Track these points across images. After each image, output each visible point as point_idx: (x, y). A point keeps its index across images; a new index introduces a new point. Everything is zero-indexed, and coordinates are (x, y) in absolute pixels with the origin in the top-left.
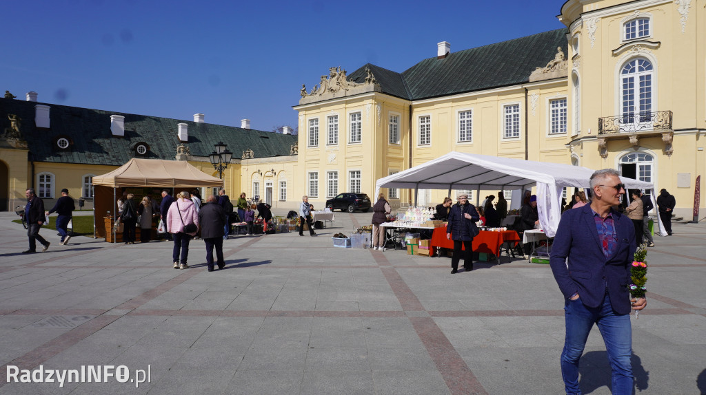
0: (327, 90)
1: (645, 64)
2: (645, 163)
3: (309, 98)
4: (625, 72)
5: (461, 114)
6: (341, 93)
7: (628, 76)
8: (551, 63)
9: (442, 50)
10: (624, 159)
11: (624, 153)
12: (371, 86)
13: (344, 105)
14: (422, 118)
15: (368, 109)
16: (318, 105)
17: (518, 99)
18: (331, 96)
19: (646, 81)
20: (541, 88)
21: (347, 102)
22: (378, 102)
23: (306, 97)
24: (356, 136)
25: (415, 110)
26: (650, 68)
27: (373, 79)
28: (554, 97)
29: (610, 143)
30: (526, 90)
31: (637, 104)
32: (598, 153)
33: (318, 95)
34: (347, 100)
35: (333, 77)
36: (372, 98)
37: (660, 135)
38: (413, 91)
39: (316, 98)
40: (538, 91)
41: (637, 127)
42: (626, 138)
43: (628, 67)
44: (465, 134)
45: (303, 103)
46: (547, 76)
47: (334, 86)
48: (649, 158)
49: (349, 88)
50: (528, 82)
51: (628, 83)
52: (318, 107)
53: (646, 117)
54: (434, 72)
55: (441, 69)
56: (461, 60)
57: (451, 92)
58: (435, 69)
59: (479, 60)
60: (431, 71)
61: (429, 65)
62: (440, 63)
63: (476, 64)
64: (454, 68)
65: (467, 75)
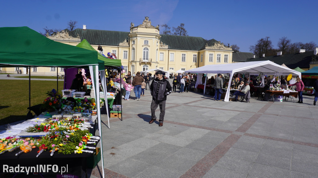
1: (147, 49)
2: (147, 67)
4: (144, 50)
6: (67, 39)
7: (144, 51)
8: (124, 42)
10: (143, 66)
11: (144, 65)
12: (80, 40)
17: (116, 49)
18: (62, 39)
19: (147, 52)
20: (122, 48)
26: (148, 50)
27: (80, 37)
28: (125, 50)
29: (142, 63)
30: (118, 48)
31: (146, 56)
32: (139, 65)
33: (55, 37)
35: (63, 33)
37: (150, 63)
40: (121, 48)
41: (146, 61)
42: (145, 63)
43: (144, 49)
46: (123, 45)
47: (64, 36)
48: (147, 66)
49: (70, 38)
50: (119, 46)
51: (144, 52)
53: (147, 59)
54: (85, 35)
55: (87, 35)
56: (93, 33)
57: (97, 44)
58: (85, 34)
59: (100, 35)
60: (84, 34)
61: (81, 31)
62: (85, 32)
63: (99, 36)
64: (92, 35)
65: (99, 39)
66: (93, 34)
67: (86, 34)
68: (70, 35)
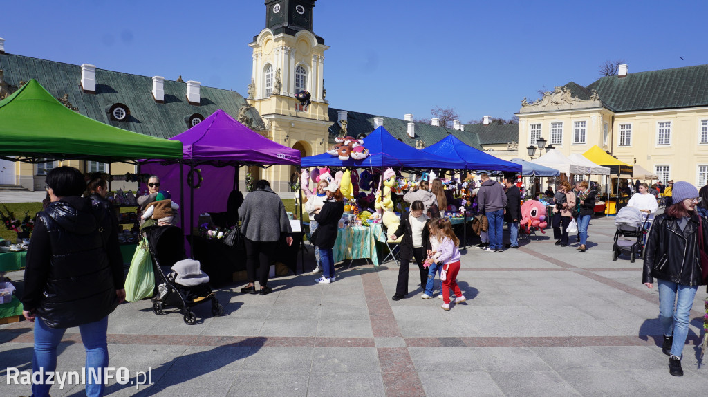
0: (550, 104)
3: (529, 108)
5: (660, 124)
6: (566, 106)
9: (622, 70)
12: (598, 103)
13: (569, 115)
14: (623, 126)
15: (594, 121)
16: (542, 113)
18: (555, 107)
21: (572, 114)
22: (603, 115)
23: (527, 107)
24: (580, 138)
25: (616, 119)
27: (598, 97)
33: (540, 106)
34: (571, 111)
35: (556, 93)
36: (599, 111)
38: (610, 104)
39: (539, 108)
44: (664, 138)
45: (524, 111)
47: (559, 101)
49: (574, 102)
52: (543, 116)
54: (622, 90)
55: (627, 87)
56: (645, 80)
57: (652, 107)
58: (621, 87)
59: (665, 82)
60: (618, 88)
61: (612, 82)
62: (623, 82)
63: (663, 86)
64: (642, 87)
65: (660, 94)
66: (643, 84)
67: (623, 87)
68: (573, 96)
